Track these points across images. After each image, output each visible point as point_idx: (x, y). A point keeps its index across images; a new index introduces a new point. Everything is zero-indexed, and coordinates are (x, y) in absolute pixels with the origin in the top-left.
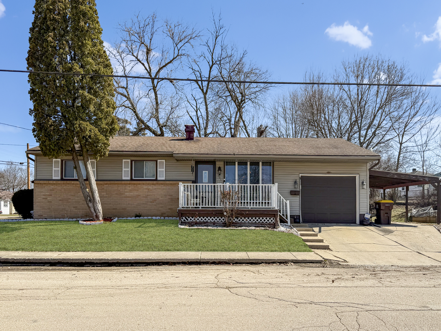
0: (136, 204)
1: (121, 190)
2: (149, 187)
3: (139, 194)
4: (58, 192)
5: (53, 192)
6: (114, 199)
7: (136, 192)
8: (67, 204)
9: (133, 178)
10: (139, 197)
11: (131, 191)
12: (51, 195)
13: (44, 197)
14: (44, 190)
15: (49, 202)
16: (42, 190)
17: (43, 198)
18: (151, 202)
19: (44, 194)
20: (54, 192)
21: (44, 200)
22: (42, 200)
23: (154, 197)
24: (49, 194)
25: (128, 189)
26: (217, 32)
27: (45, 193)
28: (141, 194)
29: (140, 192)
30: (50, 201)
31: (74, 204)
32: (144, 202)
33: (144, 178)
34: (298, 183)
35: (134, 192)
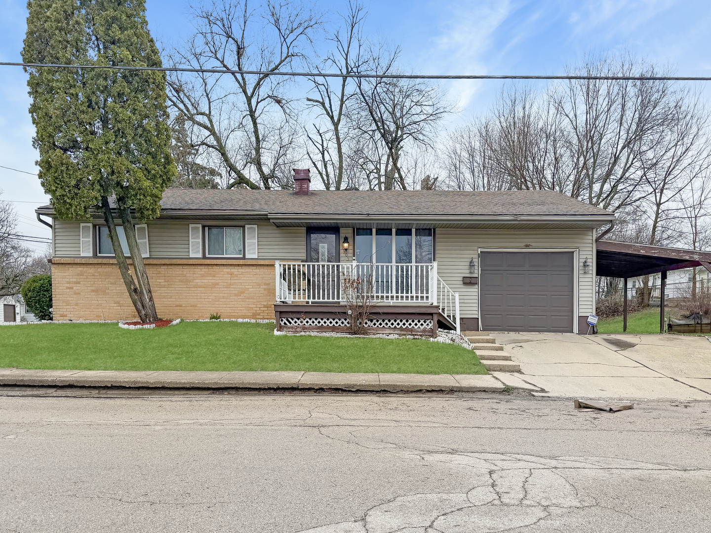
0: (212, 297)
1: (187, 275)
2: (232, 270)
3: (217, 282)
4: (88, 277)
5: (81, 277)
6: (176, 289)
7: (211, 278)
8: (104, 296)
9: (207, 256)
10: (216, 286)
11: (203, 276)
12: (79, 283)
13: (68, 285)
14: (68, 274)
15: (76, 294)
16: (65, 274)
17: (68, 288)
18: (236, 295)
19: (68, 280)
20: (83, 277)
21: (68, 290)
22: (65, 290)
23: (241, 287)
24: (75, 280)
25: (198, 273)
26: (353, 18)
27: (70, 279)
28: (220, 281)
29: (218, 278)
30: (77, 292)
31: (114, 296)
32: (226, 295)
33: (225, 256)
34: (476, 264)
35: (208, 278)
